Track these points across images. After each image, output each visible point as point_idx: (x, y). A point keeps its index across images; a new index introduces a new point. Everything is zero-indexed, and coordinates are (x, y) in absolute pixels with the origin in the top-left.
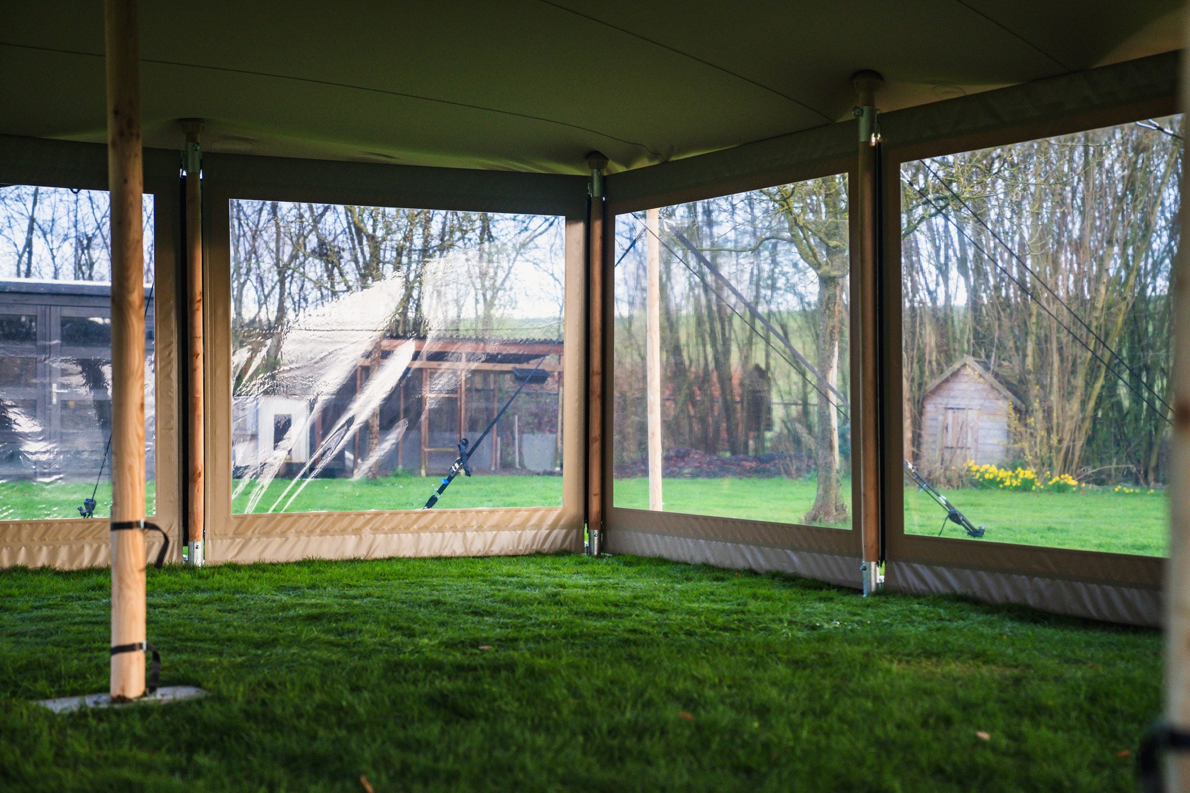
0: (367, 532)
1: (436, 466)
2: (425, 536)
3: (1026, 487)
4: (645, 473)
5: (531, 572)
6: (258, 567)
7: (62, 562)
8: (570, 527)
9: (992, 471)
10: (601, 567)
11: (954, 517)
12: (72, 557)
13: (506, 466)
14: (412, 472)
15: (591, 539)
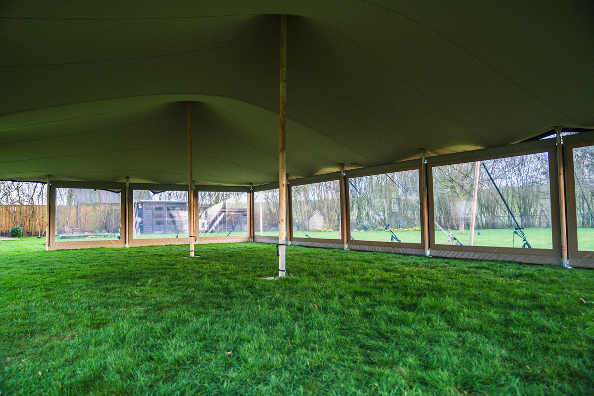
0: (219, 240)
1: (229, 230)
2: (227, 240)
3: (325, 231)
4: (260, 231)
5: (243, 244)
6: (203, 244)
7: (176, 244)
8: (248, 238)
9: (320, 229)
10: (253, 244)
11: (307, 236)
12: (178, 243)
13: (241, 230)
14: (225, 231)
15: (252, 240)
